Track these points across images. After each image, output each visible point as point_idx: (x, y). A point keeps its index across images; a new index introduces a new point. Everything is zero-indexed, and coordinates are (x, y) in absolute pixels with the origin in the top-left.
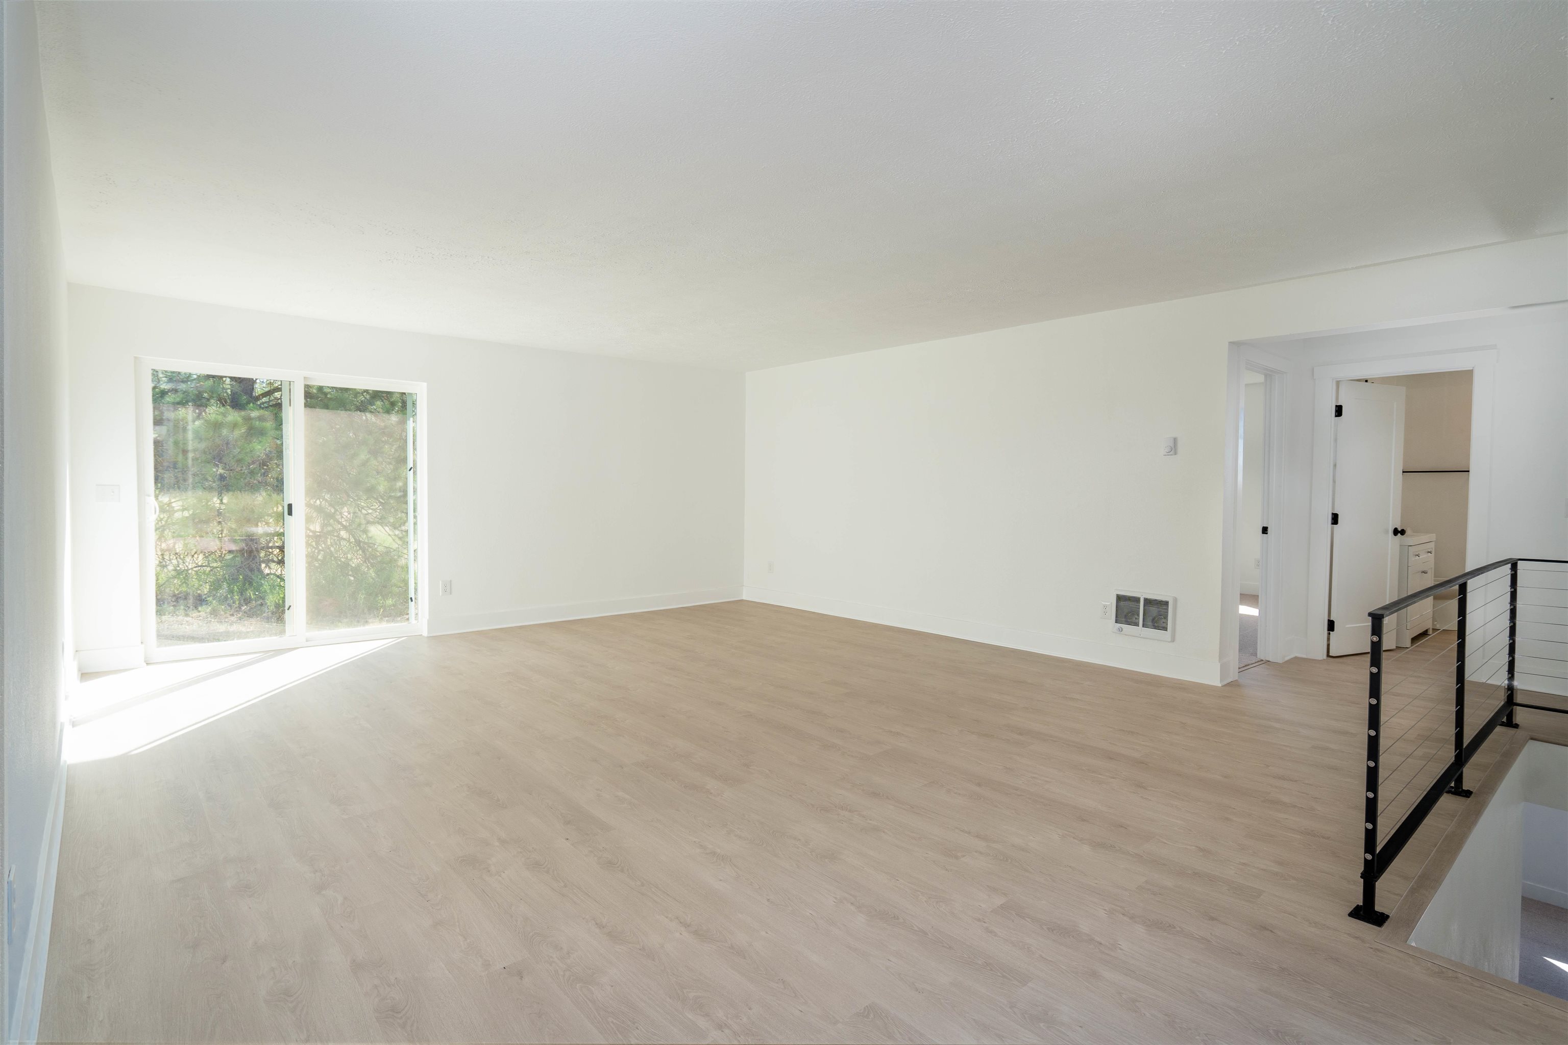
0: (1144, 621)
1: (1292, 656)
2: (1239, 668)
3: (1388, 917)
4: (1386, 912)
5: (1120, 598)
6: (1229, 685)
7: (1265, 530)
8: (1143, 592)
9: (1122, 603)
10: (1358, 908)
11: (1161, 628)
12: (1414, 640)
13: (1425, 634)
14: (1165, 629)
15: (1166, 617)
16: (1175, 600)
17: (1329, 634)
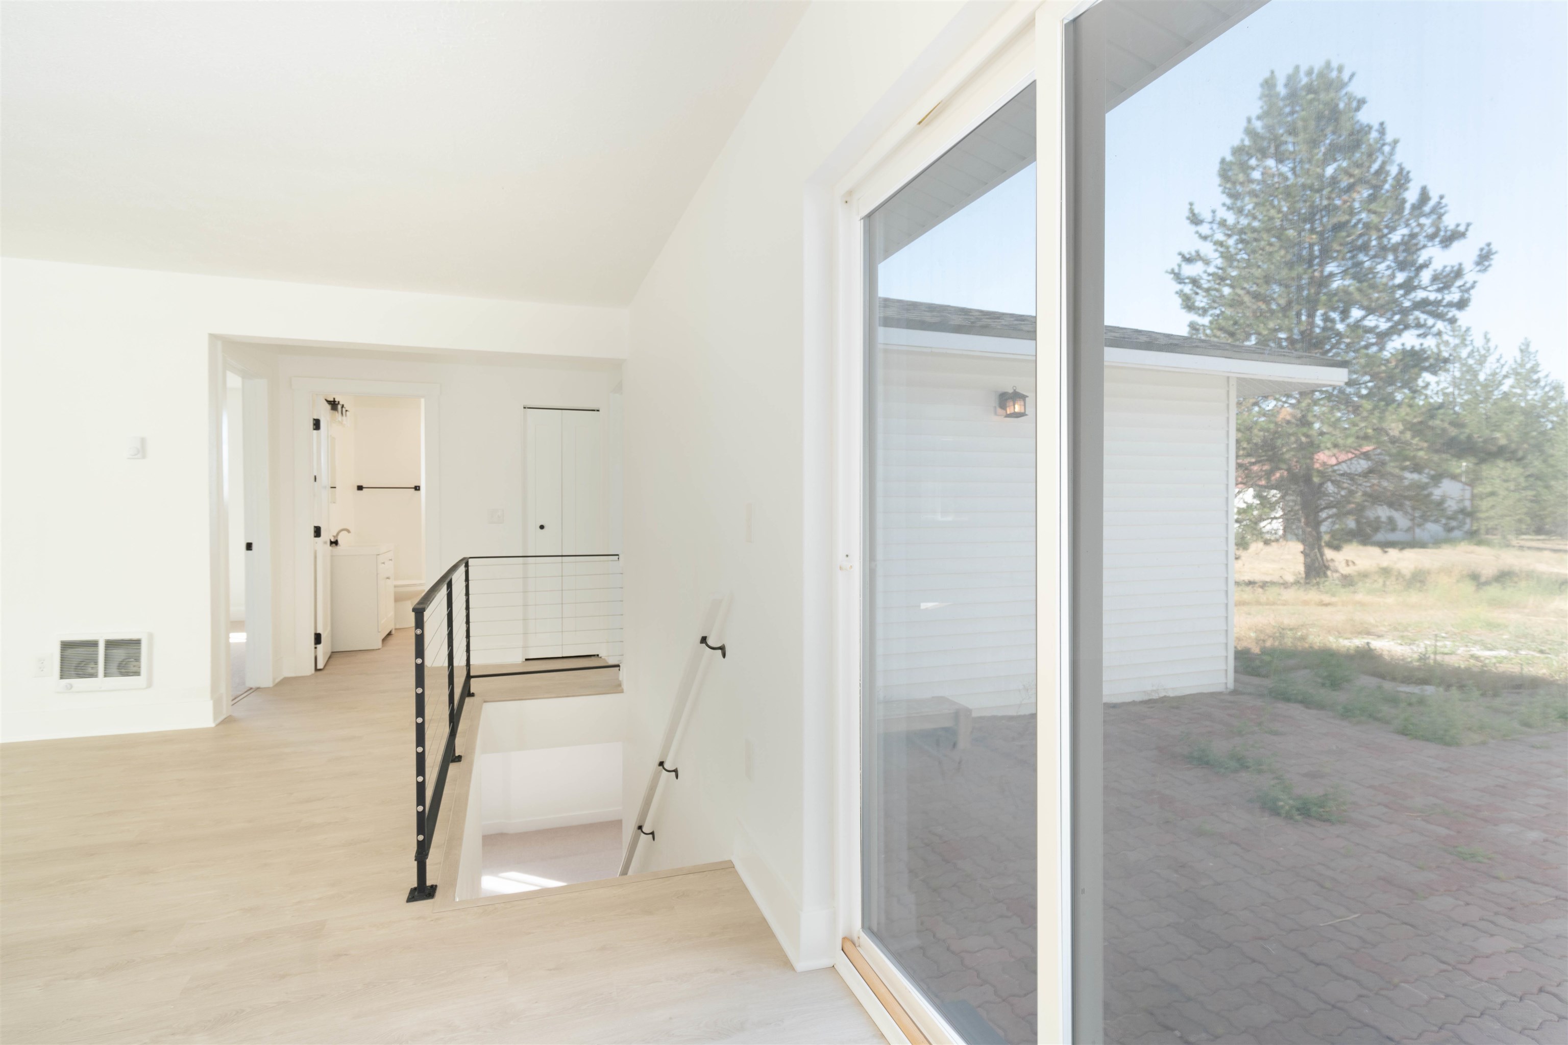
0: (106, 668)
1: (281, 678)
2: (233, 700)
3: (436, 886)
4: (434, 883)
5: (66, 646)
6: (223, 722)
7: (249, 546)
8: (101, 633)
9: (70, 652)
10: (413, 891)
11: (131, 674)
12: (384, 640)
13: (390, 634)
14: (137, 673)
15: (138, 659)
16: (151, 636)
17: (316, 648)
